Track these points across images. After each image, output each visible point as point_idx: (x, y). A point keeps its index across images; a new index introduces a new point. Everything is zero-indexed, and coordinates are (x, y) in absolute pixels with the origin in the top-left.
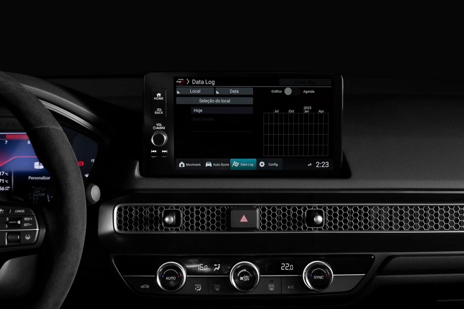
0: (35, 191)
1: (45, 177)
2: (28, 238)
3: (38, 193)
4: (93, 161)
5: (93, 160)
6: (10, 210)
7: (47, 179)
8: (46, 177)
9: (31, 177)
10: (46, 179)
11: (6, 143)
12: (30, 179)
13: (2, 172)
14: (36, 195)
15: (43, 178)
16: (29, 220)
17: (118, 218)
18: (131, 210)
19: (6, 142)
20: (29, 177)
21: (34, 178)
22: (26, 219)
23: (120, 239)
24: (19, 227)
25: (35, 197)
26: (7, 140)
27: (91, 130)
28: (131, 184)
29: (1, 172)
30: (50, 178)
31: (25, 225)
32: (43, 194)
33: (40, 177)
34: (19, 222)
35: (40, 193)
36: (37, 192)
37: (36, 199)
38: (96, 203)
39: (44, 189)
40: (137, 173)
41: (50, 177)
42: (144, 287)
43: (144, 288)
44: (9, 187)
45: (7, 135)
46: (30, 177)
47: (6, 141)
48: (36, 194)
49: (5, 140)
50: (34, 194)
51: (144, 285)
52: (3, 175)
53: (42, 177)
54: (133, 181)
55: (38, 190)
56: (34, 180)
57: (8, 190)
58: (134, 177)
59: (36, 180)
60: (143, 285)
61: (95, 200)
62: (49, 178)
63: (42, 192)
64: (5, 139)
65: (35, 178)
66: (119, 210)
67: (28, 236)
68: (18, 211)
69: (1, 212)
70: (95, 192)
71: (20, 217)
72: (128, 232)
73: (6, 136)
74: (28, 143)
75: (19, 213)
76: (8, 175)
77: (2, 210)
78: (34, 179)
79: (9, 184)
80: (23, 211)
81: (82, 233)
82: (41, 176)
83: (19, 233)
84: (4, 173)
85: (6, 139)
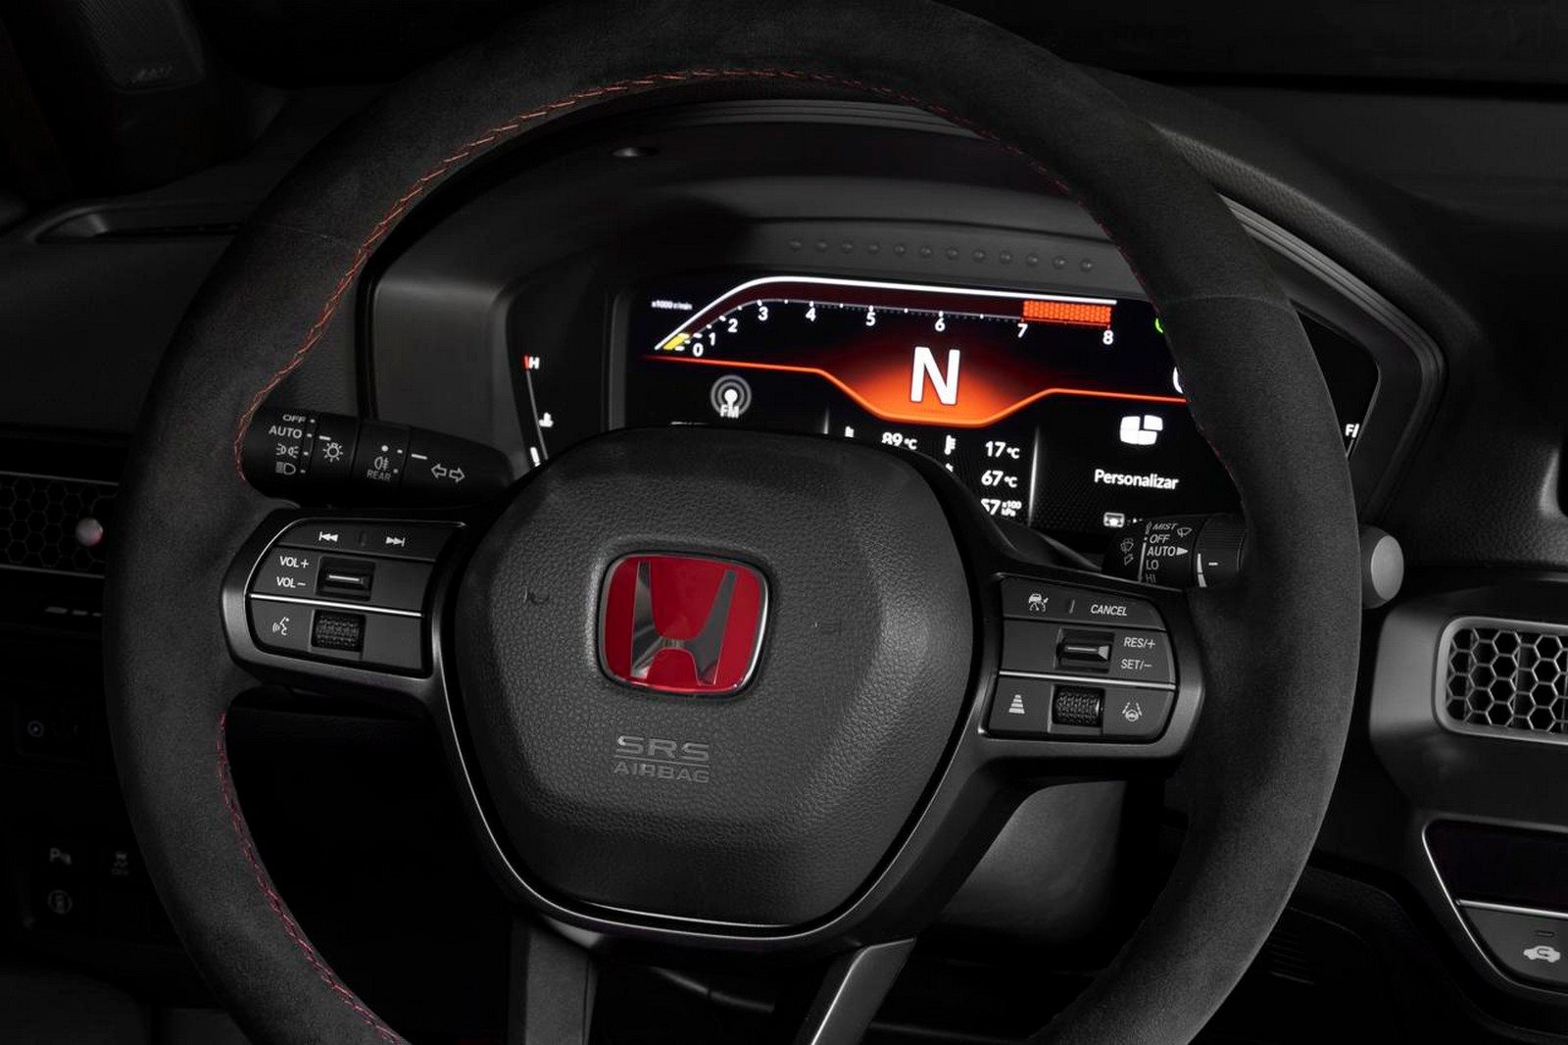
0: (1147, 533)
1: (1159, 476)
2: (1132, 715)
3: (1160, 544)
4: (1351, 434)
5: (1353, 429)
6: (1073, 603)
7: (1166, 486)
8: (1162, 480)
9: (1106, 472)
10: (1159, 486)
11: (1021, 335)
12: (1101, 480)
13: (997, 444)
14: (1151, 552)
15: (1151, 481)
16: (1142, 646)
17: (1453, 670)
18: (1507, 643)
19: (1021, 328)
20: (1097, 471)
21: (1115, 476)
22: (1130, 642)
23: (1448, 754)
24: (1100, 667)
25: (1149, 558)
26: (1025, 322)
27: (1382, 319)
28: (1520, 543)
29: (994, 445)
30: (1177, 484)
31: (1127, 664)
32: (1181, 551)
33: (1139, 478)
34: (1103, 652)
35: (1167, 543)
36: (1158, 538)
37: (1150, 566)
38: (1385, 605)
39: (1184, 531)
40: (1547, 500)
41: (1176, 481)
42: (1541, 957)
43: (1537, 959)
44: (1018, 505)
45: (1026, 303)
46: (1102, 472)
47: (1020, 325)
48: (1154, 545)
49: (1019, 321)
50: (1144, 545)
51: (1538, 948)
52: (998, 454)
53: (1149, 476)
54: (1529, 533)
55: (1158, 532)
56: (1115, 487)
57: (1013, 514)
58: (1536, 517)
59: (1124, 485)
60: (1536, 945)
61: (1381, 595)
62: (1171, 484)
63: (1175, 541)
64: (1019, 318)
65: (1120, 477)
66: (1462, 638)
67: (1133, 707)
68: (1101, 610)
69: (1039, 606)
70: (1386, 562)
71: (1108, 634)
72: (1491, 732)
73: (1023, 306)
74: (1105, 341)
75: (1106, 617)
76: (1017, 457)
77: (1043, 598)
78: (1113, 482)
79: (1021, 494)
80: (1121, 611)
81: (1339, 719)
82: (1145, 473)
83: (1099, 693)
84: (1005, 449)
85: (1022, 316)
